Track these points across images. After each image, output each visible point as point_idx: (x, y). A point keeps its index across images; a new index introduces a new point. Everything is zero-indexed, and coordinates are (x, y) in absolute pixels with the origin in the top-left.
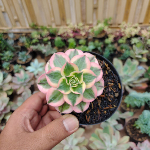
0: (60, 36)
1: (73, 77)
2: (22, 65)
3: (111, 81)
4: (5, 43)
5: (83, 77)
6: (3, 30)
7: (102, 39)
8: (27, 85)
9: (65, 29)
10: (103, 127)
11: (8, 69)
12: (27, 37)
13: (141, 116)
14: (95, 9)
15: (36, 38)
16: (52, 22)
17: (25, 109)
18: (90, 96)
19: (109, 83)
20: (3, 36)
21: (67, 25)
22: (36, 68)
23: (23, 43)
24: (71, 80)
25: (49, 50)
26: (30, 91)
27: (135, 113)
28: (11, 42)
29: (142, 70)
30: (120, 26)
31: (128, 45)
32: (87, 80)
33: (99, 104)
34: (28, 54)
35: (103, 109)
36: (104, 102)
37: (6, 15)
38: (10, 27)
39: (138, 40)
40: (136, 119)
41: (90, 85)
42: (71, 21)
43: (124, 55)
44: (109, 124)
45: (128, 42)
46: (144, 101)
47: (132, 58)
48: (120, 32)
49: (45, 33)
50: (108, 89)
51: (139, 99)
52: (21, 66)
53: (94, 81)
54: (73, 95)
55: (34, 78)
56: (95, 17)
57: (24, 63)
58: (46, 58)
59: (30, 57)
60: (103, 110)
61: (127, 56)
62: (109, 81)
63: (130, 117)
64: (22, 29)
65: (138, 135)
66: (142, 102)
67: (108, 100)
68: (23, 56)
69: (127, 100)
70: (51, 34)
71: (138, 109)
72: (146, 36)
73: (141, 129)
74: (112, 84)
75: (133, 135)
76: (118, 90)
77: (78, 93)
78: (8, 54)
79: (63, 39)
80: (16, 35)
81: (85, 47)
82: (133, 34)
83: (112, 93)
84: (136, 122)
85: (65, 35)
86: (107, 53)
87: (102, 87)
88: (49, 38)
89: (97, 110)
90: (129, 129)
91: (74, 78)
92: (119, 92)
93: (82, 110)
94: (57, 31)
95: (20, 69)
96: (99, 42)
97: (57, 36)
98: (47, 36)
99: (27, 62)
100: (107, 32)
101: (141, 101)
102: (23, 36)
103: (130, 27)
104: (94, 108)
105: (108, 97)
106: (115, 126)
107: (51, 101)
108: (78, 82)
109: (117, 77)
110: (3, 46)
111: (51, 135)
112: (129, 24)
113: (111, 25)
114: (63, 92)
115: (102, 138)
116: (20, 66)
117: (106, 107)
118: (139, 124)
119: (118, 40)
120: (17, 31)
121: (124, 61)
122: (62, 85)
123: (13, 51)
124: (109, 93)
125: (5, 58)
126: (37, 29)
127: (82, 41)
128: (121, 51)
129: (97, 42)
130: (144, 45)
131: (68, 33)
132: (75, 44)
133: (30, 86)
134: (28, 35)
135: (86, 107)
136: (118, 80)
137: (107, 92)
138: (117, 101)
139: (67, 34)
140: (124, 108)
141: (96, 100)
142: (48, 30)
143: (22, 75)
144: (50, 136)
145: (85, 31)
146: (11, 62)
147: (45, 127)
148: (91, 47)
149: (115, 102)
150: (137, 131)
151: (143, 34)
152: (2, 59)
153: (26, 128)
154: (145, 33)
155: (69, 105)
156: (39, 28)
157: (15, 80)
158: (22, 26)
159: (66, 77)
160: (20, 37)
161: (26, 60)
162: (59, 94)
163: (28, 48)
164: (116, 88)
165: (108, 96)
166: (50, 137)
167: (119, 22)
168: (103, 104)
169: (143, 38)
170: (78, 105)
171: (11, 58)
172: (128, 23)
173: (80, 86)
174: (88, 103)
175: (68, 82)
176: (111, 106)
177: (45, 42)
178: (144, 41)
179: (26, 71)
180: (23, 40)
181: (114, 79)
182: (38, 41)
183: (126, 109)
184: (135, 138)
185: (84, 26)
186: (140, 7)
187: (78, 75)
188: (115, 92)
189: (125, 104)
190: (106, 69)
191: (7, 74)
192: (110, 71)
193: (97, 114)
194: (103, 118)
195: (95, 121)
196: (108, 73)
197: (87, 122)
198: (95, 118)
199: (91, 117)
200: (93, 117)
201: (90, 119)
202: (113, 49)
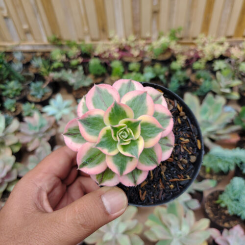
0: (98, 57)
2: (36, 103)
3: (186, 135)
4: (8, 69)
5: (141, 129)
6: (5, 47)
7: (167, 62)
8: (44, 137)
9: (107, 45)
11: (13, 110)
12: (44, 59)
13: (228, 186)
14: (156, 12)
15: (59, 60)
16: (85, 34)
17: (41, 175)
18: (149, 161)
19: (182, 139)
20: (5, 56)
21: (110, 39)
22: (59, 109)
23: (37, 68)
24: (119, 133)
25: (80, 79)
26: (48, 147)
27: (219, 182)
28: (17, 67)
29: (231, 112)
30: (196, 41)
31: (209, 72)
33: (163, 173)
34: (45, 86)
35: (168, 182)
36: (172, 169)
37: (10, 22)
38: (16, 43)
39: (225, 63)
40: (221, 192)
42: (116, 33)
43: (202, 88)
45: (209, 67)
46: (233, 163)
47: (214, 94)
48: (196, 51)
49: (74, 52)
50: (179, 149)
51: (226, 159)
52: (35, 106)
55: (56, 125)
56: (154, 26)
57: (39, 100)
58: (75, 93)
59: (49, 91)
61: (207, 90)
62: (182, 135)
63: (211, 189)
64: (36, 45)
65: (223, 217)
66: (231, 165)
67: (178, 166)
68: (37, 90)
70: (83, 53)
71: (223, 176)
72: (238, 57)
73: (229, 208)
74: (187, 140)
75: (216, 217)
76: (195, 150)
78: (13, 85)
79: (103, 61)
80: (26, 55)
81: (139, 75)
82: (217, 54)
83: (186, 156)
84: (220, 196)
85: (107, 55)
86: (173, 86)
87: (170, 146)
88: (80, 60)
89: (158, 182)
90: (210, 208)
92: (197, 155)
93: (135, 182)
94: (92, 49)
95: (32, 111)
96: (162, 67)
97: (93, 57)
98: (77, 56)
99: (44, 99)
100: (174, 51)
101: (229, 163)
102: (37, 57)
103: (213, 42)
104: (153, 179)
105: (179, 162)
106: (186, 203)
107: (84, 164)
108: (132, 137)
109: (196, 129)
110: (5, 74)
112: (210, 38)
113: (181, 39)
115: (165, 222)
116: (33, 105)
117: (173, 178)
118: (225, 200)
119: (192, 64)
120: (27, 48)
121: (202, 98)
122: (104, 139)
123: (21, 82)
124: (181, 156)
125: (8, 92)
126: (61, 46)
127: (134, 66)
128: (198, 81)
129: (158, 67)
130: (235, 72)
131: (111, 53)
132: (122, 70)
133: (48, 138)
134: (45, 55)
135: (141, 179)
136: (196, 134)
137: (176, 153)
138: (192, 169)
139: (110, 54)
140: (202, 174)
141: (158, 167)
142: (79, 47)
143: (36, 120)
144: (79, 219)
145: (139, 49)
146: (17, 98)
148: (149, 74)
149: (189, 170)
150: (223, 211)
151: (233, 55)
152: (4, 93)
153: (40, 206)
154: (236, 53)
156: (64, 43)
157: (24, 128)
158: (35, 39)
160: (33, 59)
161: (43, 96)
162: (99, 154)
163: (46, 77)
164: (193, 148)
165: (179, 160)
167: (195, 35)
168: (170, 173)
169: (233, 61)
171: (19, 93)
172: (210, 37)
174: (146, 171)
175: (115, 136)
176: (183, 176)
177: (73, 66)
178: (234, 66)
179: (42, 113)
180: (38, 63)
181: (191, 133)
182: (62, 65)
183: (205, 175)
184: (220, 222)
185: (136, 40)
186: (228, 11)
188: (190, 153)
189: (203, 168)
190: (179, 115)
191: (12, 118)
192: (185, 118)
193: (158, 189)
194: (168, 196)
195: (154, 199)
196: (181, 121)
197: (141, 201)
198: (155, 195)
199: (148, 193)
200: (151, 193)
201: (146, 196)
202: (184, 78)
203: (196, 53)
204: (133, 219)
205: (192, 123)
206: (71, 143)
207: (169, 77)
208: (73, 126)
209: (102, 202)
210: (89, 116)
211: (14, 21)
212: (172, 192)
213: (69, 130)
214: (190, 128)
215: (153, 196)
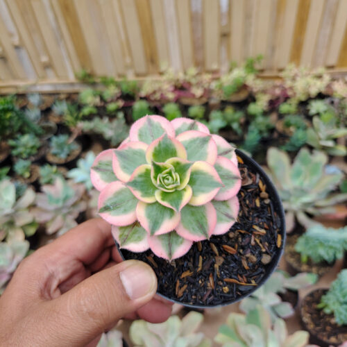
0: (146, 98)
2: (59, 165)
4: (21, 117)
6: (16, 87)
7: (242, 105)
8: (69, 213)
9: (157, 81)
10: (246, 311)
11: (27, 175)
12: (69, 103)
13: (334, 283)
14: (225, 35)
15: (90, 104)
16: (127, 67)
20: (17, 100)
21: (161, 74)
23: (61, 116)
25: (120, 131)
27: (320, 277)
28: (33, 114)
29: (334, 174)
30: (282, 74)
31: (303, 116)
34: (71, 140)
37: (23, 53)
38: (31, 81)
39: (325, 104)
40: (325, 292)
42: (170, 65)
43: (293, 140)
44: (261, 304)
45: (302, 109)
46: (341, 249)
47: (311, 148)
48: (283, 87)
49: (111, 92)
51: (330, 244)
52: (57, 169)
55: (86, 196)
56: (224, 55)
57: (63, 161)
59: (77, 148)
61: (301, 143)
62: (257, 222)
63: (309, 287)
64: (59, 84)
65: (328, 328)
66: (337, 252)
68: (60, 146)
69: (300, 246)
70: (125, 94)
71: (327, 267)
72: (344, 96)
73: (337, 315)
75: (318, 328)
76: (272, 248)
78: (27, 141)
79: (153, 105)
80: (46, 98)
82: (314, 91)
84: (324, 297)
85: (158, 96)
86: (252, 137)
88: (121, 103)
90: (308, 315)
94: (137, 88)
95: (53, 176)
96: (235, 111)
97: (138, 99)
98: (115, 98)
99: (70, 159)
100: (252, 89)
101: (335, 249)
102: (60, 100)
103: (306, 75)
106: (273, 308)
110: (17, 124)
112: (303, 69)
113: (262, 71)
115: (243, 336)
116: (54, 168)
118: (331, 304)
119: (279, 105)
120: (47, 89)
121: (293, 155)
123: (38, 135)
125: (21, 150)
126: (93, 84)
127: (196, 110)
128: (287, 131)
129: (229, 111)
130: (340, 117)
131: (164, 93)
133: (76, 215)
134: (72, 98)
136: (279, 226)
139: (162, 95)
140: (295, 265)
142: (118, 85)
143: (58, 189)
144: (85, 304)
145: (203, 87)
146: (33, 159)
148: (217, 121)
150: (327, 319)
151: (336, 92)
152: (15, 152)
154: (340, 89)
156: (98, 80)
157: (42, 201)
158: (57, 76)
160: (55, 103)
161: (69, 155)
163: (72, 128)
166: (85, 309)
167: (281, 65)
169: (336, 101)
171: (34, 151)
172: (302, 67)
177: (111, 112)
178: (338, 108)
179: (67, 179)
180: (61, 108)
181: (271, 224)
182: (95, 111)
183: (301, 267)
184: (323, 336)
185: (199, 74)
189: (297, 255)
191: (25, 187)
192: (267, 202)
196: (261, 205)
202: (267, 126)
203: (284, 90)
204: (197, 332)
207: (246, 125)
209: (121, 281)
211: (28, 53)
214: (271, 217)
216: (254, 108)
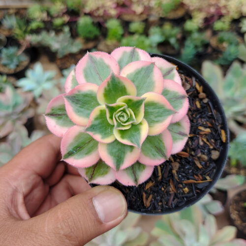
0: (90, 14)
1: (122, 107)
2: (9, 75)
3: (206, 124)
5: (145, 110)
7: (179, 22)
8: (19, 119)
12: (18, 17)
15: (38, 18)
17: (16, 172)
18: (155, 153)
19: (201, 128)
22: (38, 83)
23: (10, 29)
24: (116, 114)
25: (66, 44)
26: (24, 132)
31: (235, 33)
32: (152, 117)
33: (174, 172)
34: (20, 52)
35: (182, 184)
36: (187, 167)
41: (159, 128)
45: (234, 27)
47: (242, 62)
48: (218, 6)
49: (57, 7)
50: (196, 141)
52: (7, 78)
53: (168, 121)
54: (120, 147)
55: (34, 103)
57: (12, 71)
58: (59, 62)
59: (25, 60)
60: (181, 186)
61: (233, 57)
62: (201, 123)
63: (237, 187)
67: (194, 164)
68: (10, 57)
70: (70, 10)
74: (208, 130)
76: (218, 143)
77: (130, 144)
79: (96, 20)
81: (143, 38)
83: (206, 151)
85: (101, 12)
86: (188, 51)
87: (184, 135)
88: (66, 19)
89: (168, 184)
91: (124, 111)
92: (220, 150)
93: (136, 180)
94: (82, 4)
95: (4, 85)
96: (173, 27)
97: (82, 14)
98: (61, 14)
99: (19, 69)
100: (189, 7)
102: (10, 15)
104: (162, 179)
105: (196, 158)
106: (205, 206)
107: (70, 154)
108: (133, 120)
109: (219, 115)
111: (64, 227)
114: (98, 137)
115: (177, 230)
116: (4, 78)
117: (188, 179)
119: (213, 23)
122: (97, 122)
124: (199, 151)
126: (41, 1)
127: (136, 26)
128: (220, 46)
129: (167, 27)
131: (107, 9)
132: (120, 31)
133: (24, 120)
134: (20, 13)
135: (144, 176)
136: (220, 122)
137: (193, 146)
138: (214, 168)
139: (105, 11)
141: (168, 163)
142: (64, 2)
144: (62, 228)
145: (143, 4)
147: (54, 210)
148: (156, 37)
149: (209, 169)
153: (14, 212)
155: (108, 167)
159: (108, 107)
160: (4, 18)
161: (18, 66)
162: (89, 142)
163: (21, 41)
164: (216, 140)
165: (196, 155)
166: (62, 232)
168: (184, 172)
170: (127, 169)
173: (135, 127)
174: (151, 166)
175: (111, 118)
176: (201, 177)
177: (57, 27)
179: (16, 88)
181: (213, 121)
182: (42, 25)
183: (230, 169)
187: (134, 105)
188: (212, 147)
190: (198, 97)
192: (206, 101)
193: (168, 193)
194: (180, 202)
195: (162, 206)
196: (201, 105)
197: (144, 207)
198: (163, 200)
199: (154, 198)
200: (159, 198)
201: (151, 201)
202: (202, 42)
203: (218, 9)
204: (136, 226)
205: (214, 108)
206: (55, 127)
207: (182, 40)
208: (57, 104)
209: (93, 207)
210: (79, 91)
212: (186, 197)
213: (53, 110)
214: (212, 115)
215: (161, 201)
216: (191, 25)
